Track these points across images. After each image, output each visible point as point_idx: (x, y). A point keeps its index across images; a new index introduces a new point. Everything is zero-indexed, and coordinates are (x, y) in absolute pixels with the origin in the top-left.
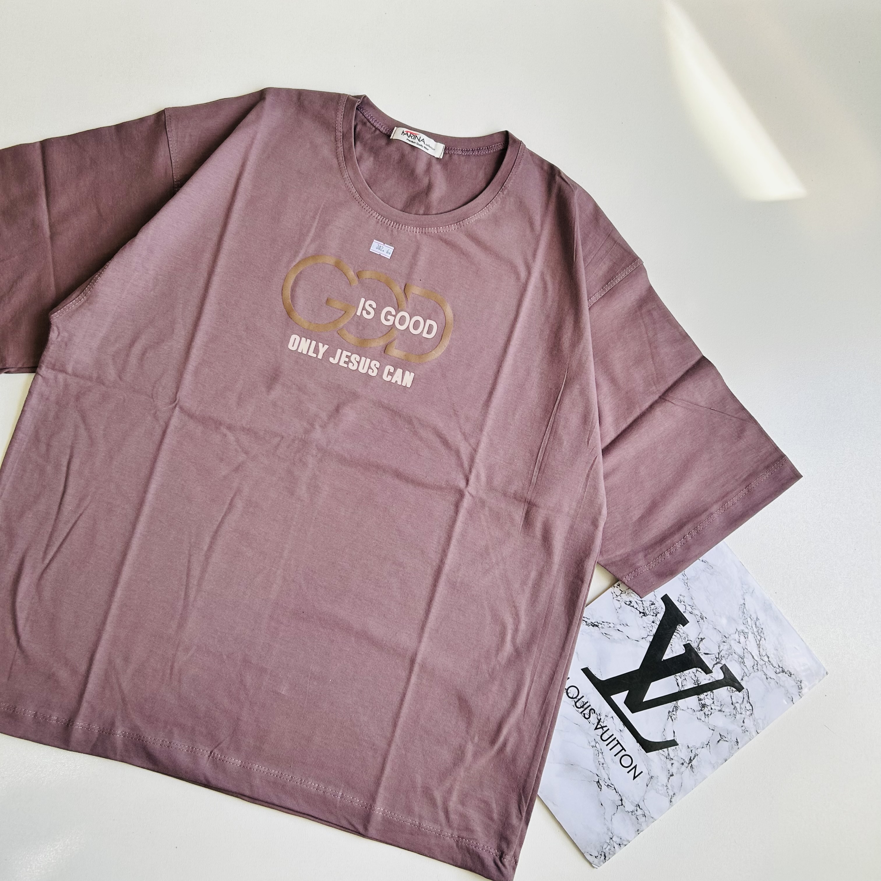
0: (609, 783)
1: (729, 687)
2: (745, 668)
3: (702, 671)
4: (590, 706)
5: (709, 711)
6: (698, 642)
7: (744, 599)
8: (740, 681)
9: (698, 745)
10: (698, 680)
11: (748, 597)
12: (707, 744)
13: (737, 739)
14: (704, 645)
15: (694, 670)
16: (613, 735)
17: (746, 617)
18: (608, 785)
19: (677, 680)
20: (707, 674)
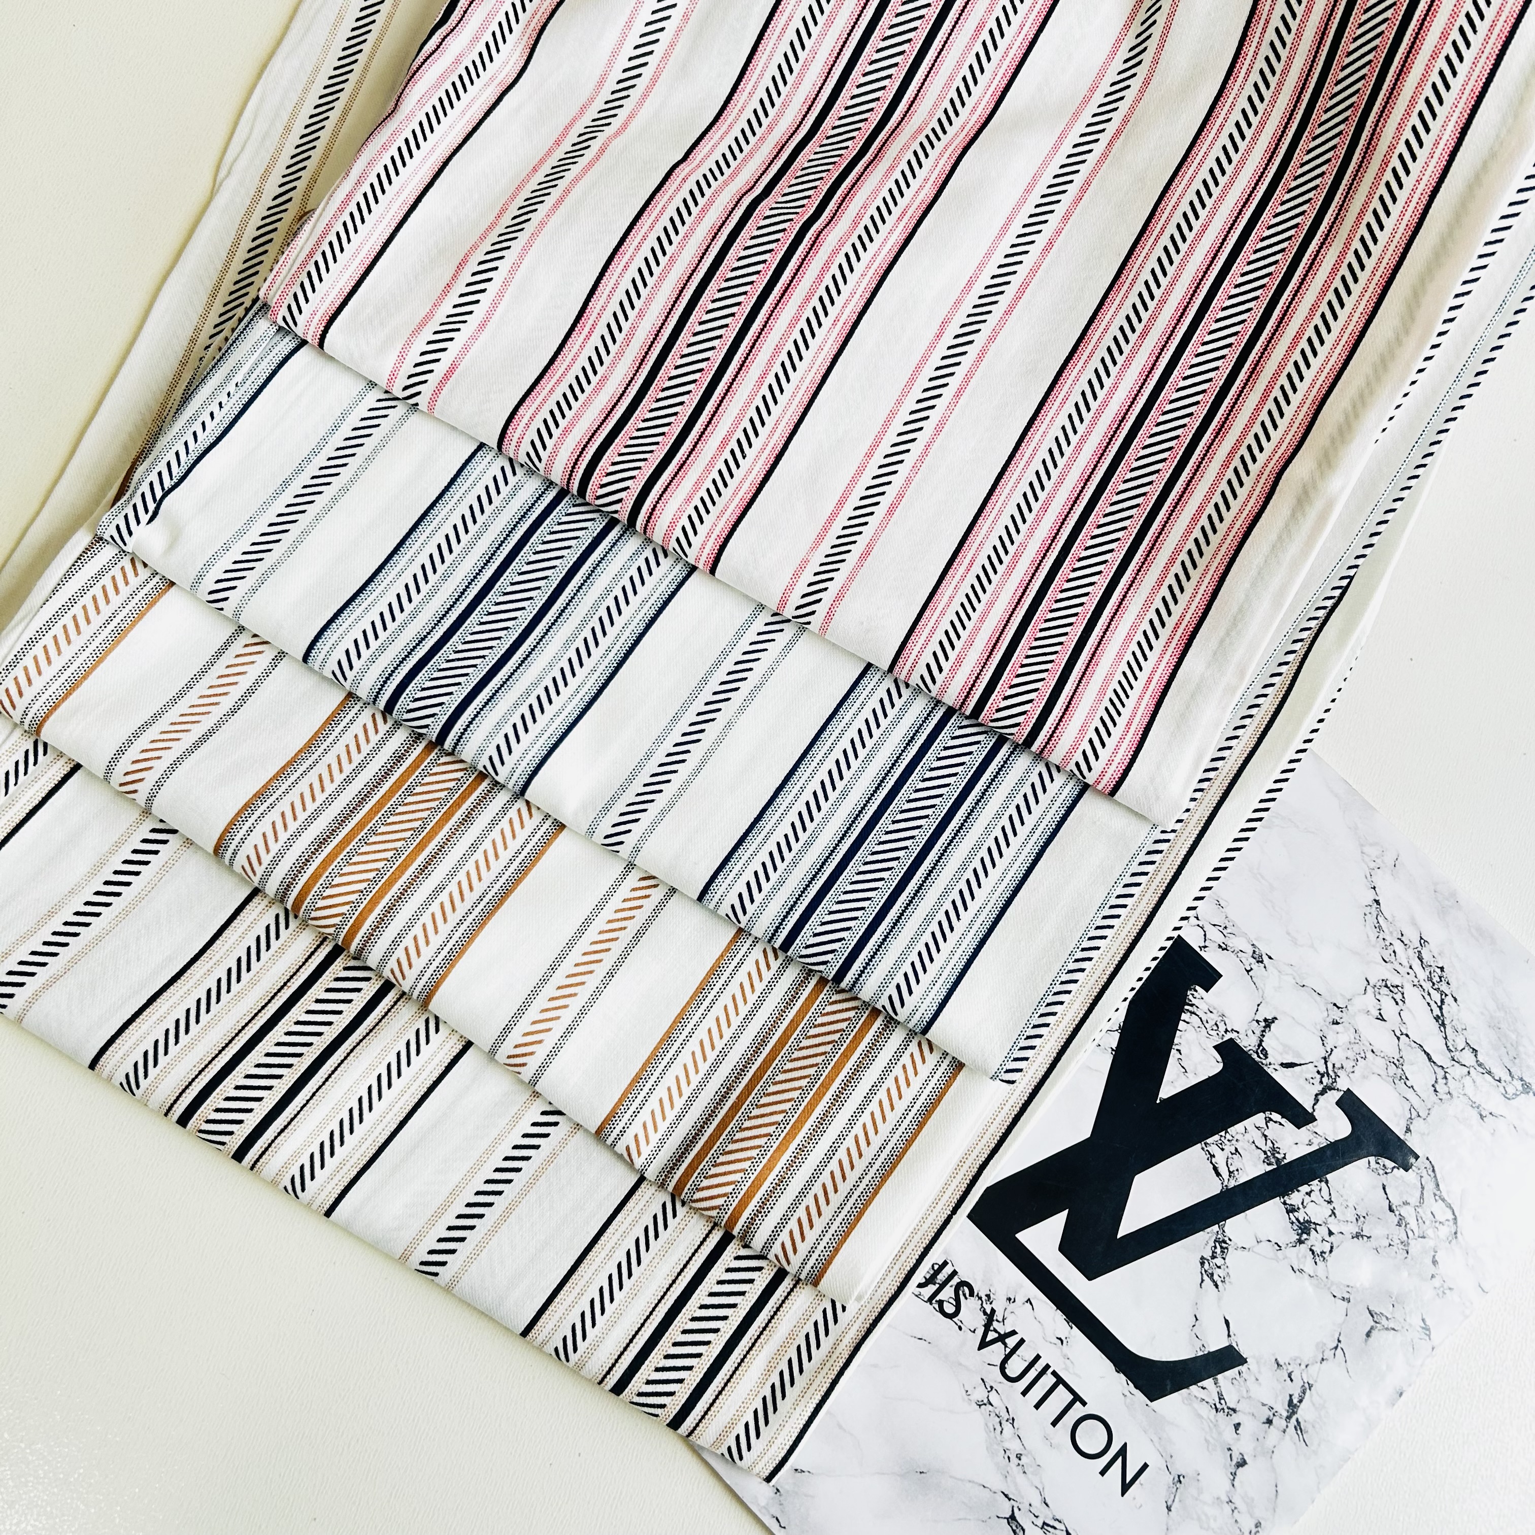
0: (1045, 1515)
1: (1372, 1159)
2: (1410, 1094)
3: (1284, 1121)
4: (955, 1273)
5: (1323, 1240)
6: (1258, 1033)
7: (1374, 888)
8: (1402, 1137)
9: (1309, 1353)
10: (1274, 1150)
11: (1382, 880)
12: (1336, 1348)
13: (1423, 1320)
14: (1277, 1039)
15: (1259, 1119)
16: (1038, 1357)
17: (1389, 939)
18: (1044, 1523)
19: (1213, 1156)
20: (1299, 1126)
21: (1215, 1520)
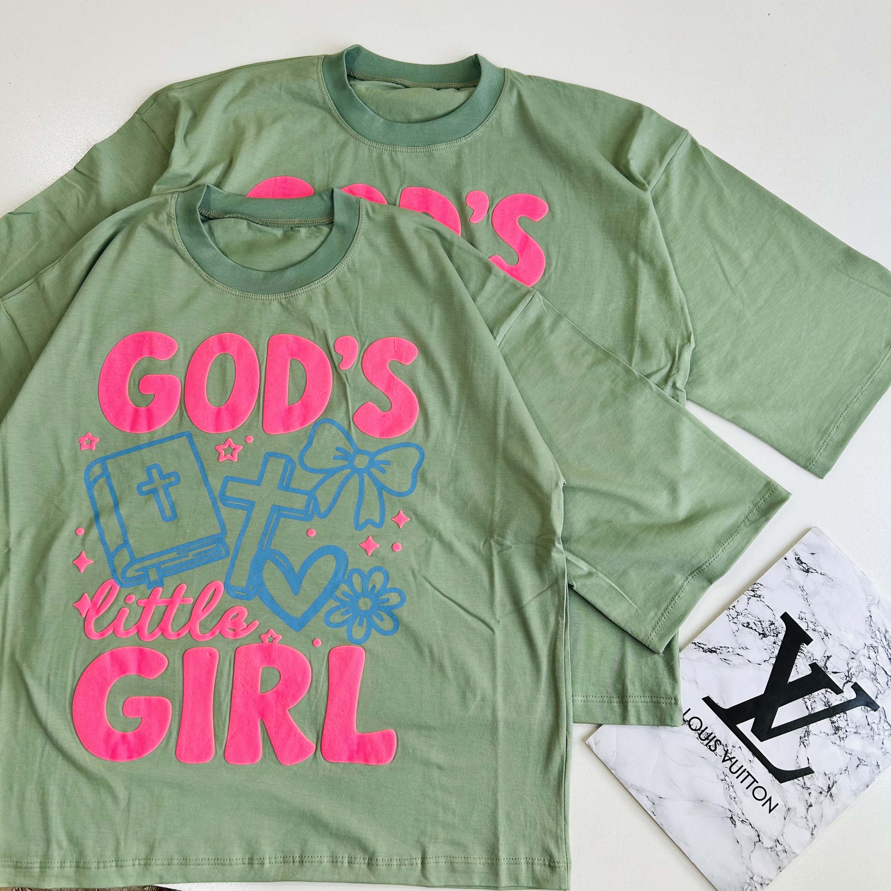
0: (743, 818)
1: (863, 707)
2: (878, 685)
3: (832, 692)
4: (715, 737)
5: (844, 733)
6: (825, 661)
7: (870, 611)
9: (836, 771)
10: (828, 702)
11: (873, 609)
12: (846, 770)
13: (877, 763)
14: (831, 663)
16: (742, 766)
17: (874, 630)
18: (742, 820)
19: (806, 702)
20: (837, 694)
21: (801, 823)
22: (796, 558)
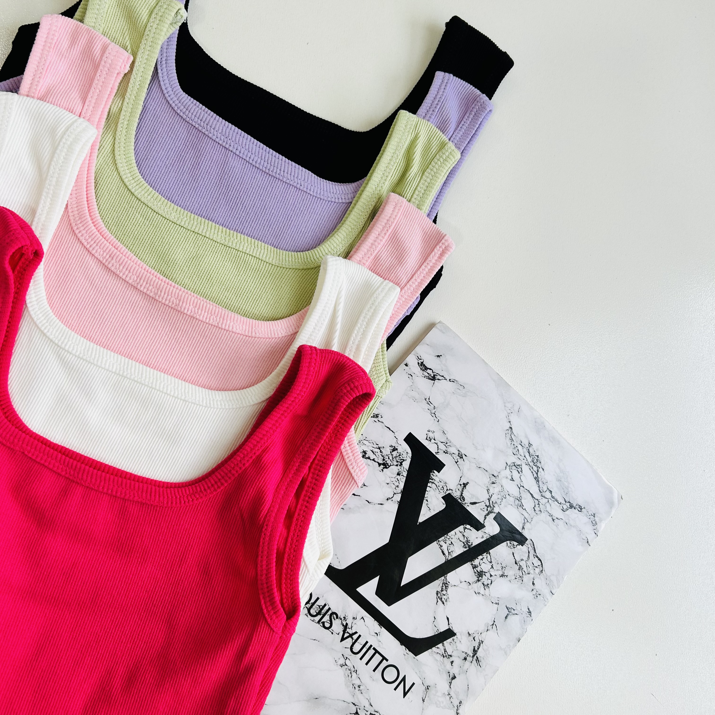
0: (371, 710)
1: (508, 542)
2: (524, 512)
3: (471, 528)
4: (329, 609)
5: (488, 579)
6: (461, 490)
7: (510, 422)
8: (521, 531)
9: (482, 628)
10: (468, 541)
11: (514, 419)
12: (493, 625)
13: (528, 609)
14: (469, 492)
15: (461, 528)
16: (367, 642)
17: (516, 444)
18: (371, 714)
19: (441, 546)
20: (478, 530)
22: (418, 363)
